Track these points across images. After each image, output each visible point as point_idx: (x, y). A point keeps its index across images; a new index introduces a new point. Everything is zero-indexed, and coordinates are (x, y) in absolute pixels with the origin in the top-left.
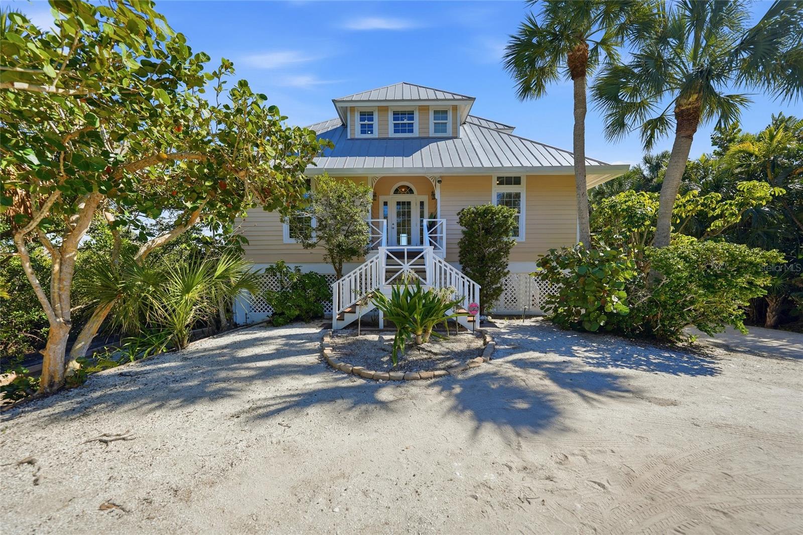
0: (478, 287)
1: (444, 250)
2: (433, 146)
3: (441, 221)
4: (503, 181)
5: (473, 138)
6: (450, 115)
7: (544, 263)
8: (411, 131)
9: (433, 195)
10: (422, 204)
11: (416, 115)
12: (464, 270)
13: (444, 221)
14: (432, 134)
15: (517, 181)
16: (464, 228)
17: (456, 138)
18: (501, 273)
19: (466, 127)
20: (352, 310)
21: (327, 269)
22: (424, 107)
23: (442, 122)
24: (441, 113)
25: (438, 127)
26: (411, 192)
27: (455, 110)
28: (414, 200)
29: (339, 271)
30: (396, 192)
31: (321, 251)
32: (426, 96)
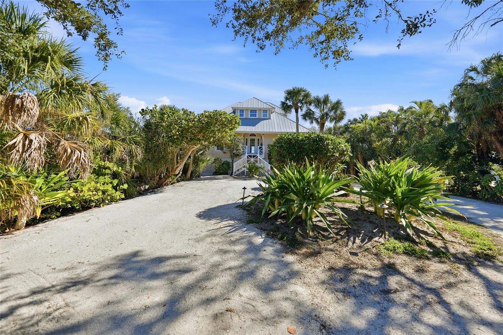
1: (263, 155)
2: (262, 122)
5: (275, 119)
6: (268, 112)
8: (256, 116)
9: (262, 137)
10: (258, 139)
11: (257, 112)
12: (268, 162)
13: (264, 147)
14: (262, 117)
17: (270, 119)
19: (273, 116)
20: (238, 170)
21: (230, 160)
22: (260, 110)
23: (266, 113)
24: (265, 112)
25: (264, 115)
26: (255, 136)
27: (269, 110)
28: (256, 138)
29: (233, 161)
30: (250, 135)
31: (228, 155)
32: (261, 106)
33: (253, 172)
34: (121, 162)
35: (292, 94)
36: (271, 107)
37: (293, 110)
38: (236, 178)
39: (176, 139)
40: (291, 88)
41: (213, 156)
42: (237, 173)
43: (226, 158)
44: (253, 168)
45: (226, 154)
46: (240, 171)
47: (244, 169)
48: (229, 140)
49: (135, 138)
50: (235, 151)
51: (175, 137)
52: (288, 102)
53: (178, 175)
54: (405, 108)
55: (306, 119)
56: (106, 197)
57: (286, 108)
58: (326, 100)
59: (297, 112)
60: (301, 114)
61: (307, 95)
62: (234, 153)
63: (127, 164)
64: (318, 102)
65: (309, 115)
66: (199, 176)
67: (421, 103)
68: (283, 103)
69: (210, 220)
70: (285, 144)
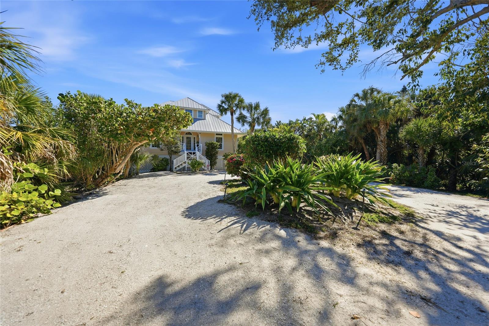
0: (209, 161)
1: (201, 152)
2: (198, 122)
3: (201, 145)
4: (217, 134)
5: (210, 120)
6: (203, 113)
7: (224, 156)
9: (198, 136)
10: (194, 138)
11: (193, 112)
12: (207, 158)
13: (201, 144)
14: (198, 118)
15: (221, 135)
16: (207, 147)
17: (205, 119)
18: (216, 158)
19: (208, 117)
20: (178, 166)
21: (168, 157)
22: (195, 110)
23: (201, 114)
24: (200, 112)
25: (200, 116)
26: (191, 134)
27: (205, 111)
28: (192, 137)
29: (171, 157)
30: (186, 134)
31: (166, 152)
32: (196, 106)
33: (195, 167)
34: (44, 162)
35: (229, 98)
36: (206, 109)
37: (229, 113)
38: (179, 174)
39: (119, 134)
40: (227, 93)
41: (151, 153)
42: (178, 169)
43: (164, 155)
44: (195, 164)
45: (163, 151)
46: (181, 167)
47: (184, 165)
48: (171, 138)
49: (58, 130)
50: (174, 149)
51: (119, 132)
52: (223, 105)
53: (118, 173)
54: (307, 119)
55: (240, 122)
56: (30, 209)
57: (222, 110)
58: (257, 107)
59: (232, 115)
60: (236, 117)
61: (241, 101)
62: (172, 151)
63: (55, 164)
64: (250, 108)
65: (242, 119)
66: (137, 174)
67: (318, 116)
68: (220, 106)
69: (206, 219)
70: (262, 142)
